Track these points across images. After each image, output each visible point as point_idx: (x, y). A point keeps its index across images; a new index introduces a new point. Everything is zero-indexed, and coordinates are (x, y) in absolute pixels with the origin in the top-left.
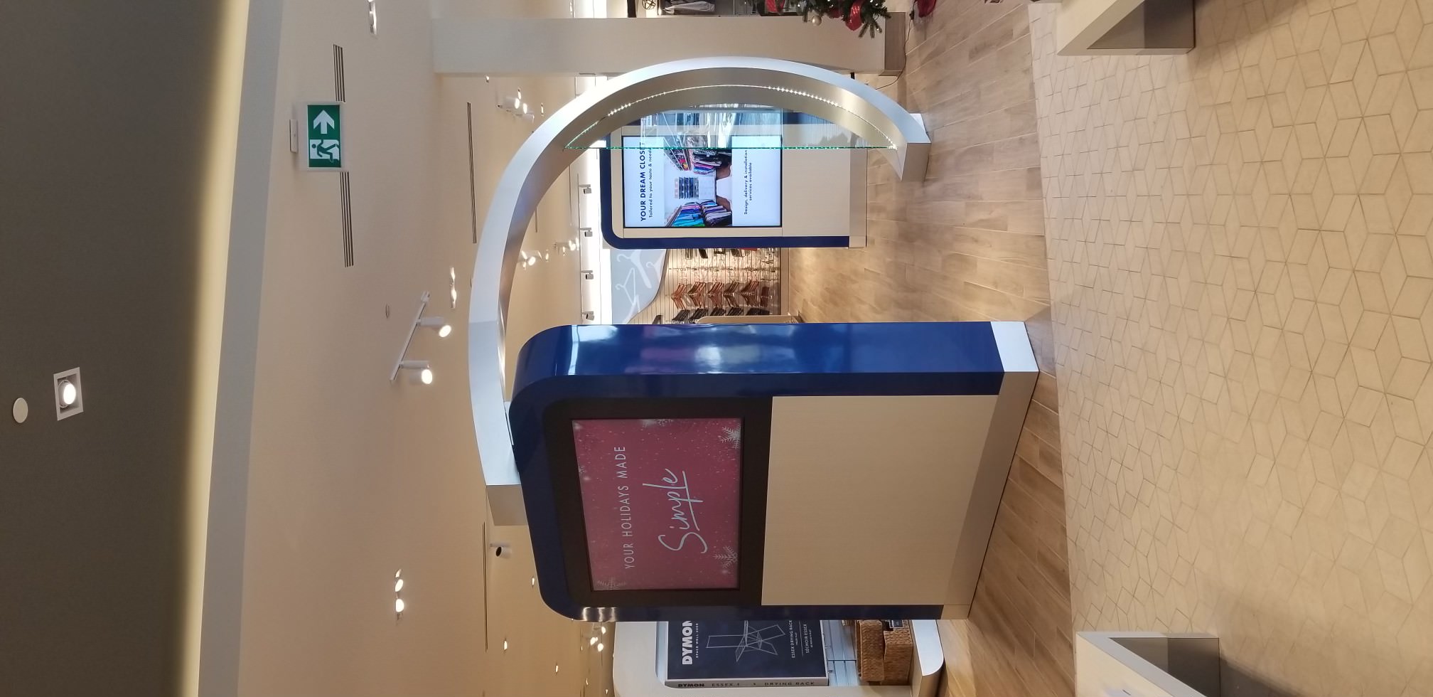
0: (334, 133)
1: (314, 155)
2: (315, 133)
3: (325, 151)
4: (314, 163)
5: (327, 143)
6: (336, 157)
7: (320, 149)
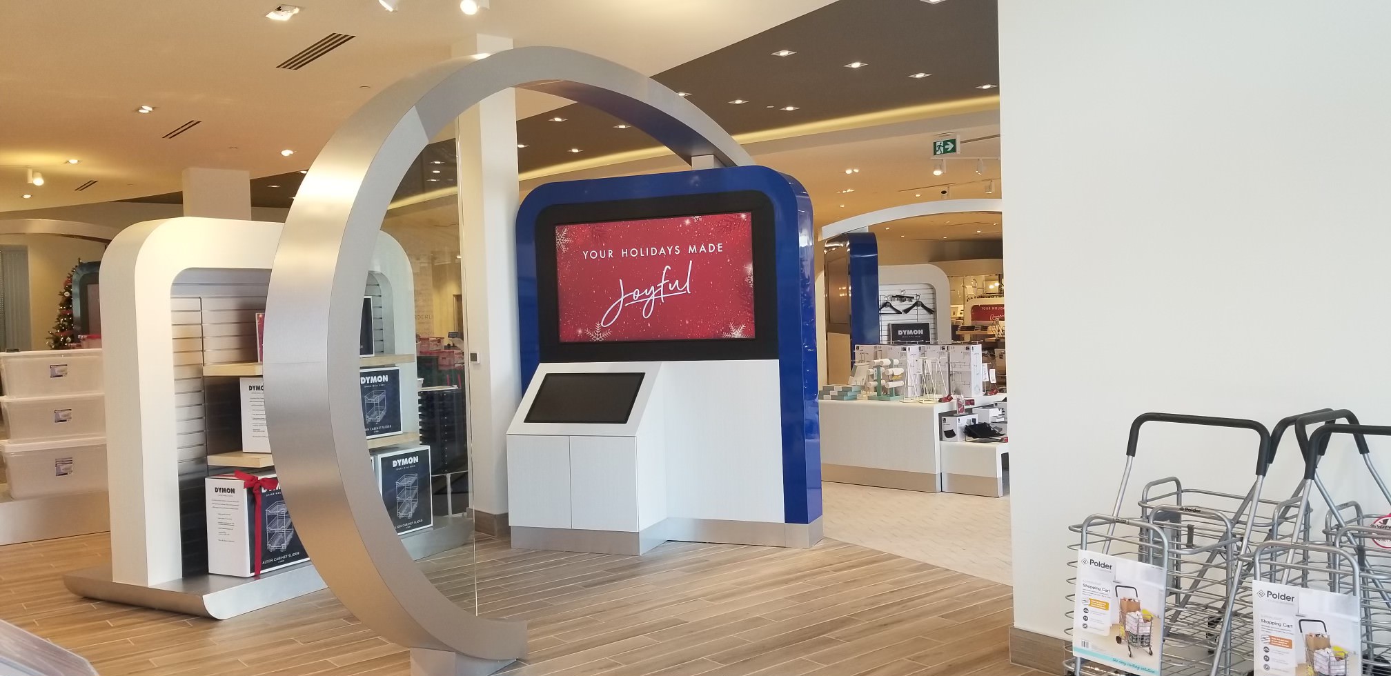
0: (946, 151)
1: (938, 144)
2: (945, 143)
3: (939, 148)
4: (935, 143)
5: (942, 148)
6: (937, 153)
7: (940, 146)
